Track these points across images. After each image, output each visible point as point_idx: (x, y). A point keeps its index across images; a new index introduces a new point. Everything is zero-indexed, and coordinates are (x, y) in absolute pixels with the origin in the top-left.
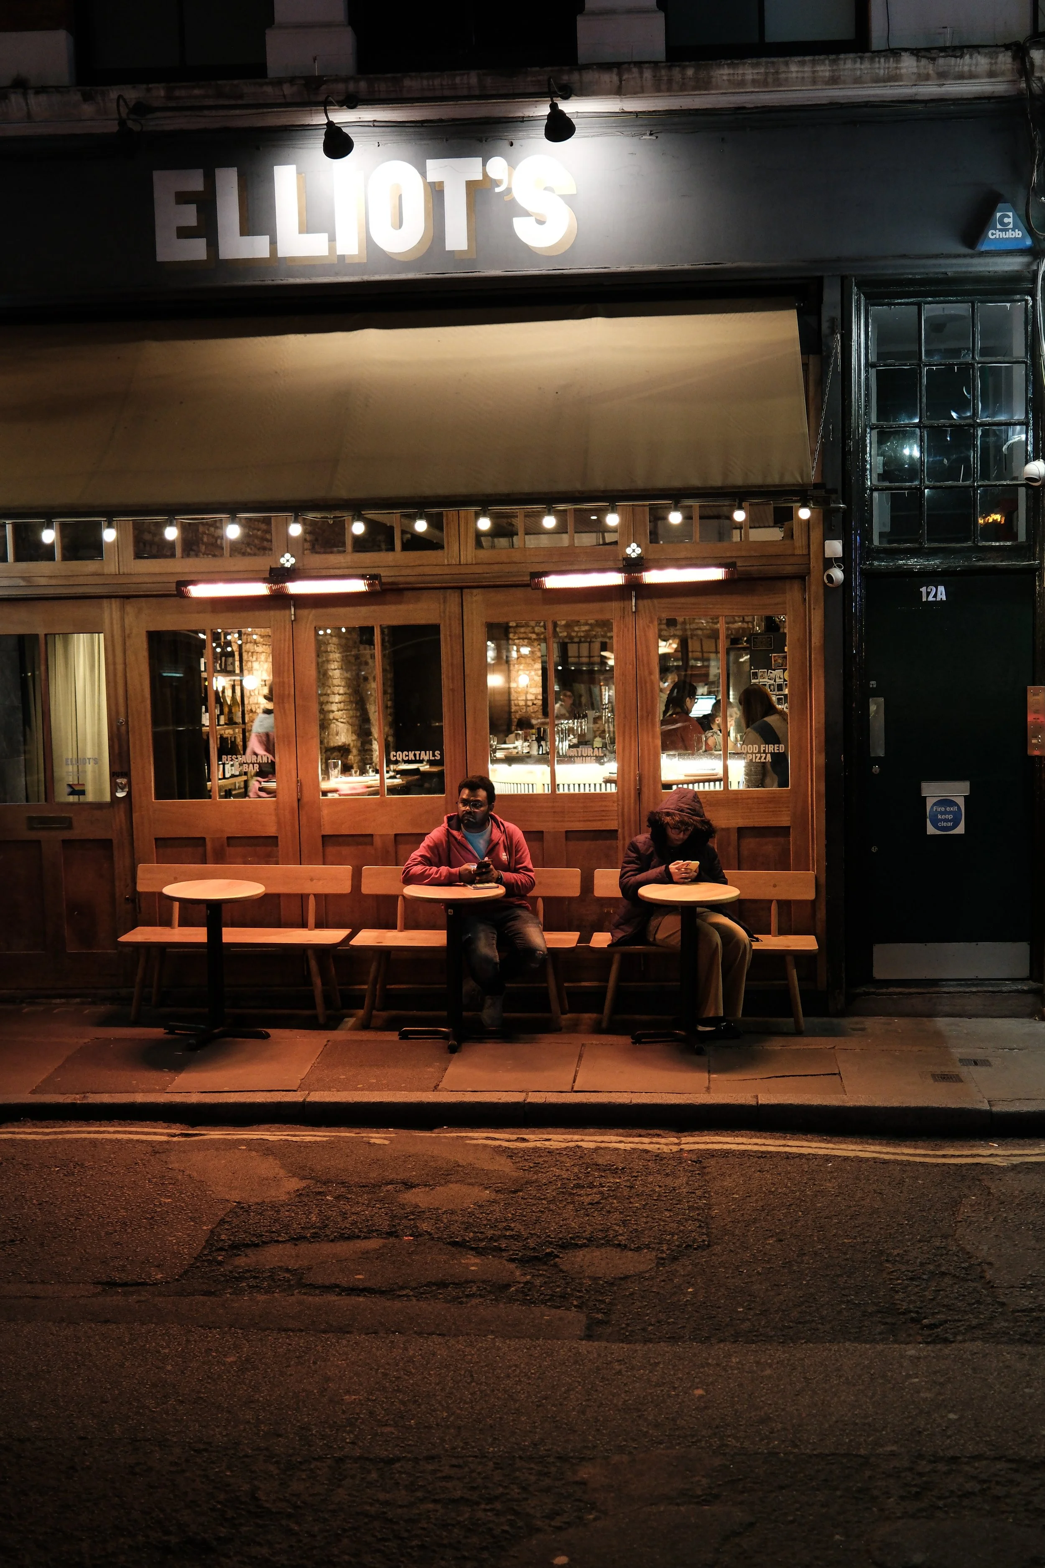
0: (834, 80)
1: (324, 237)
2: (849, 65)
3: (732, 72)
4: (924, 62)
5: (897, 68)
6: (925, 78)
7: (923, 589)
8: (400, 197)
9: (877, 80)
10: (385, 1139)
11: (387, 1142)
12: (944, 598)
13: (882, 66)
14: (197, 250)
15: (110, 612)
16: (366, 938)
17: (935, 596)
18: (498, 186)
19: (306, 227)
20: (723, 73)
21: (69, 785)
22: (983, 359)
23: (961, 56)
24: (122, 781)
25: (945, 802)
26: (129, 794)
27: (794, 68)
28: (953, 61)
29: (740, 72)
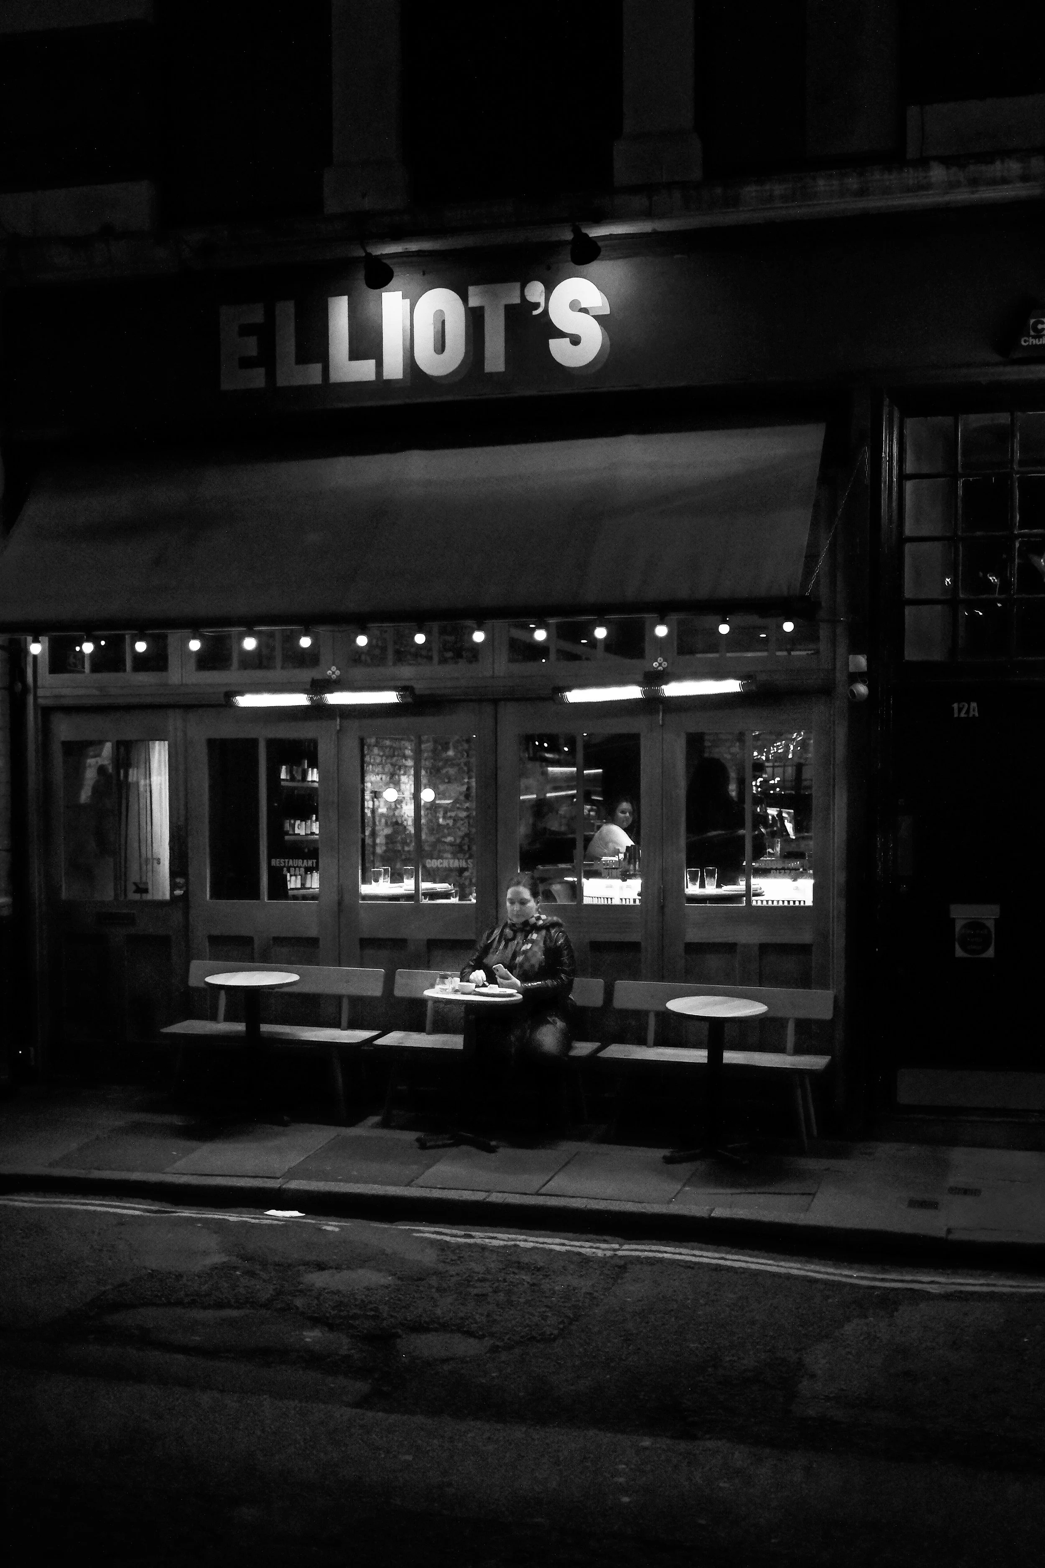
0: (862, 192)
1: (372, 362)
2: (877, 177)
3: (759, 188)
4: (954, 169)
5: (925, 177)
6: (952, 186)
7: (955, 706)
8: (443, 322)
9: (909, 190)
10: (335, 1226)
11: (337, 1229)
12: (977, 715)
13: (910, 176)
14: (257, 379)
15: (174, 721)
16: (394, 1038)
17: (968, 712)
18: (536, 309)
19: (355, 354)
20: (750, 191)
21: (135, 884)
22: (1022, 469)
23: (992, 162)
24: (180, 880)
25: (975, 925)
26: (186, 893)
27: (821, 182)
28: (983, 168)
29: (767, 187)
